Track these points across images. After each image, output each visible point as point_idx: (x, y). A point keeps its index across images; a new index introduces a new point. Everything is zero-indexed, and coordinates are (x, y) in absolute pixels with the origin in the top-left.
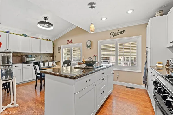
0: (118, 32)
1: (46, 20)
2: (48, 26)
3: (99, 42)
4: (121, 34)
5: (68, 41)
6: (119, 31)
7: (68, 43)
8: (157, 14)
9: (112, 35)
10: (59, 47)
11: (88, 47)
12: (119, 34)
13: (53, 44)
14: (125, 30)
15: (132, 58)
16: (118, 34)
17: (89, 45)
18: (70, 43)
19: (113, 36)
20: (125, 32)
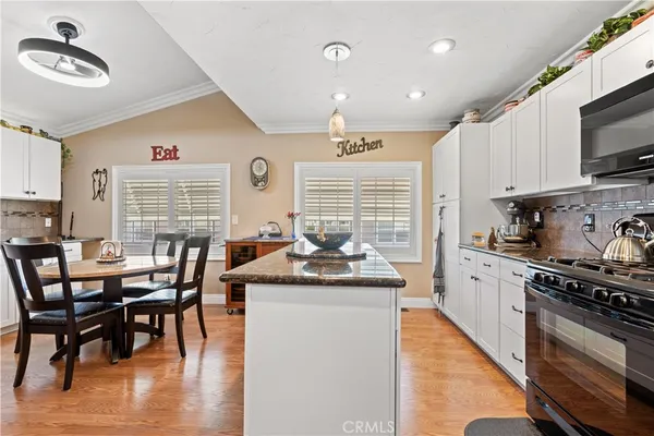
0: (361, 143)
1: (67, 36)
2: (79, 68)
3: (297, 167)
4: (368, 149)
5: (154, 148)
6: (363, 139)
7: (155, 159)
8: (467, 117)
9: (344, 149)
10: (97, 172)
11: (255, 181)
12: (364, 150)
13: (63, 157)
14: (380, 142)
15: (343, 222)
16: (361, 149)
17: (259, 174)
18: (165, 158)
19: (347, 154)
20: (381, 147)
